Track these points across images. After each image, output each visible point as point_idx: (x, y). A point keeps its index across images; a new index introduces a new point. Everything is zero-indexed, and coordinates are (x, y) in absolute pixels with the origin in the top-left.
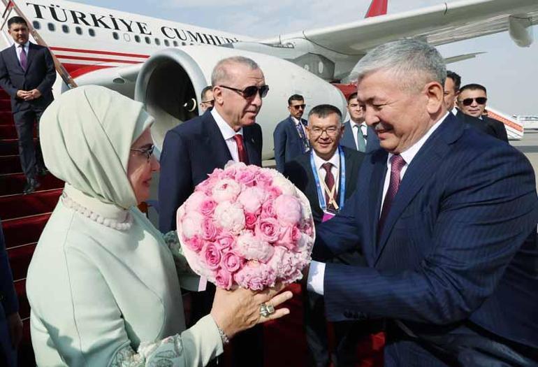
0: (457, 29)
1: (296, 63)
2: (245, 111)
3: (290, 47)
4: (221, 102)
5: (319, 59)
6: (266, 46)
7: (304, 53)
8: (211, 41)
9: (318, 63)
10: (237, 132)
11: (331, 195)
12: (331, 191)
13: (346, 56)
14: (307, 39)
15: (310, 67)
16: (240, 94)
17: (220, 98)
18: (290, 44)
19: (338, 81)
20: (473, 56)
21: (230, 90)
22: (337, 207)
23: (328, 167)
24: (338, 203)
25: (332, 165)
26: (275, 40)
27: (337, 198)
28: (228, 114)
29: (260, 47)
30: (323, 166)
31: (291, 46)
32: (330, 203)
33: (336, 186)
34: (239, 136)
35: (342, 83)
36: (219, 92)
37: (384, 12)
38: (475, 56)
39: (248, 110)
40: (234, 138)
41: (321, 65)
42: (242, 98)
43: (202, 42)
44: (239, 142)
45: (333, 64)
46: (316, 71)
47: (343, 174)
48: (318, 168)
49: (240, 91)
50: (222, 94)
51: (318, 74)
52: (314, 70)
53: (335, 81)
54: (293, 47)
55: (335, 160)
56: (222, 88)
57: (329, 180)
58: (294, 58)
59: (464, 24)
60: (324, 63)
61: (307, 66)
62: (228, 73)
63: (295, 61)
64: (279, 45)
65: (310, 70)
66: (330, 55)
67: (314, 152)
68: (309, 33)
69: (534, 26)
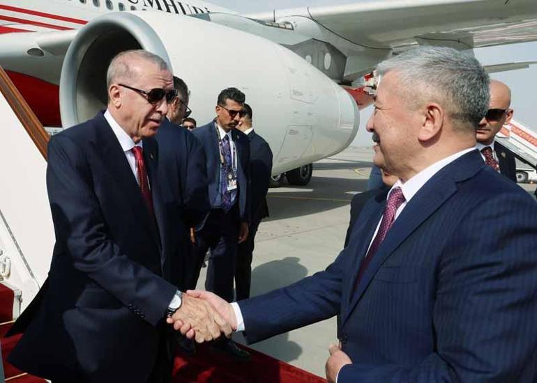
0: (510, 27)
1: (294, 51)
2: (147, 119)
3: (287, 27)
4: (118, 105)
5: (326, 50)
6: (256, 23)
7: (306, 39)
8: (172, 8)
9: (324, 54)
10: (136, 143)
13: (361, 49)
14: (313, 20)
15: (312, 59)
16: (145, 97)
17: (117, 99)
18: (288, 23)
19: (350, 84)
20: (525, 65)
21: (131, 91)
26: (267, 16)
28: (125, 120)
29: (247, 24)
31: (289, 26)
34: (139, 148)
35: (353, 86)
36: (117, 91)
38: (528, 67)
39: (152, 118)
40: (132, 151)
41: (328, 57)
42: (146, 102)
43: (160, 8)
44: (139, 157)
45: (345, 58)
46: (321, 65)
49: (144, 92)
50: (121, 95)
51: (323, 70)
52: (318, 64)
53: (345, 83)
54: (293, 29)
56: (121, 87)
58: (292, 44)
59: (520, 22)
60: (332, 56)
61: (309, 58)
62: (131, 70)
63: (293, 48)
64: (273, 23)
65: (312, 63)
66: (341, 44)
68: (316, 11)
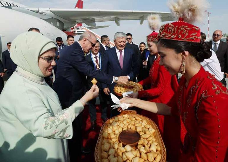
1: (47, 21)
3: (42, 13)
5: (57, 21)
6: (31, 11)
7: (50, 17)
9: (57, 22)
11: (98, 65)
12: (97, 64)
13: (68, 21)
14: (51, 12)
19: (66, 31)
20: (108, 26)
22: (99, 69)
23: (96, 58)
24: (100, 67)
25: (97, 57)
26: (36, 9)
27: (99, 66)
30: (95, 57)
32: (97, 68)
33: (99, 63)
35: (67, 31)
37: (82, 7)
41: (58, 23)
45: (63, 23)
47: (100, 59)
48: (93, 58)
51: (57, 27)
52: (55, 25)
53: (64, 30)
54: (45, 14)
55: (98, 55)
57: (97, 61)
58: (45, 19)
61: (52, 23)
64: (38, 12)
65: (53, 25)
66: (61, 20)
67: (92, 53)
69: (120, 21)
